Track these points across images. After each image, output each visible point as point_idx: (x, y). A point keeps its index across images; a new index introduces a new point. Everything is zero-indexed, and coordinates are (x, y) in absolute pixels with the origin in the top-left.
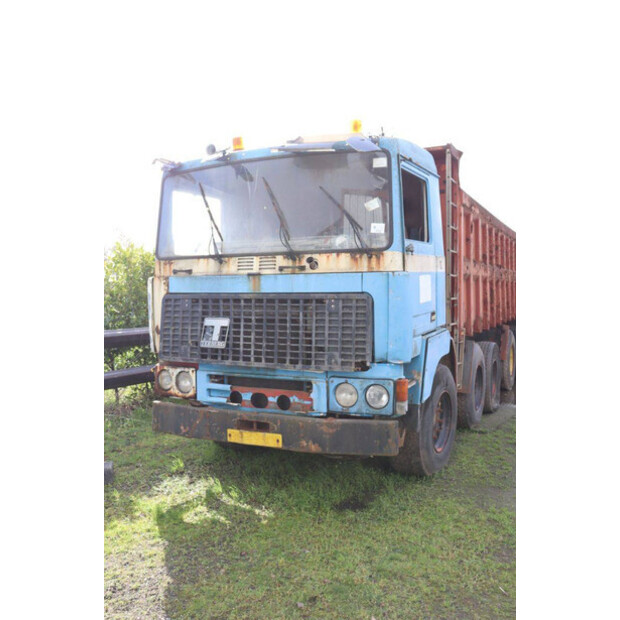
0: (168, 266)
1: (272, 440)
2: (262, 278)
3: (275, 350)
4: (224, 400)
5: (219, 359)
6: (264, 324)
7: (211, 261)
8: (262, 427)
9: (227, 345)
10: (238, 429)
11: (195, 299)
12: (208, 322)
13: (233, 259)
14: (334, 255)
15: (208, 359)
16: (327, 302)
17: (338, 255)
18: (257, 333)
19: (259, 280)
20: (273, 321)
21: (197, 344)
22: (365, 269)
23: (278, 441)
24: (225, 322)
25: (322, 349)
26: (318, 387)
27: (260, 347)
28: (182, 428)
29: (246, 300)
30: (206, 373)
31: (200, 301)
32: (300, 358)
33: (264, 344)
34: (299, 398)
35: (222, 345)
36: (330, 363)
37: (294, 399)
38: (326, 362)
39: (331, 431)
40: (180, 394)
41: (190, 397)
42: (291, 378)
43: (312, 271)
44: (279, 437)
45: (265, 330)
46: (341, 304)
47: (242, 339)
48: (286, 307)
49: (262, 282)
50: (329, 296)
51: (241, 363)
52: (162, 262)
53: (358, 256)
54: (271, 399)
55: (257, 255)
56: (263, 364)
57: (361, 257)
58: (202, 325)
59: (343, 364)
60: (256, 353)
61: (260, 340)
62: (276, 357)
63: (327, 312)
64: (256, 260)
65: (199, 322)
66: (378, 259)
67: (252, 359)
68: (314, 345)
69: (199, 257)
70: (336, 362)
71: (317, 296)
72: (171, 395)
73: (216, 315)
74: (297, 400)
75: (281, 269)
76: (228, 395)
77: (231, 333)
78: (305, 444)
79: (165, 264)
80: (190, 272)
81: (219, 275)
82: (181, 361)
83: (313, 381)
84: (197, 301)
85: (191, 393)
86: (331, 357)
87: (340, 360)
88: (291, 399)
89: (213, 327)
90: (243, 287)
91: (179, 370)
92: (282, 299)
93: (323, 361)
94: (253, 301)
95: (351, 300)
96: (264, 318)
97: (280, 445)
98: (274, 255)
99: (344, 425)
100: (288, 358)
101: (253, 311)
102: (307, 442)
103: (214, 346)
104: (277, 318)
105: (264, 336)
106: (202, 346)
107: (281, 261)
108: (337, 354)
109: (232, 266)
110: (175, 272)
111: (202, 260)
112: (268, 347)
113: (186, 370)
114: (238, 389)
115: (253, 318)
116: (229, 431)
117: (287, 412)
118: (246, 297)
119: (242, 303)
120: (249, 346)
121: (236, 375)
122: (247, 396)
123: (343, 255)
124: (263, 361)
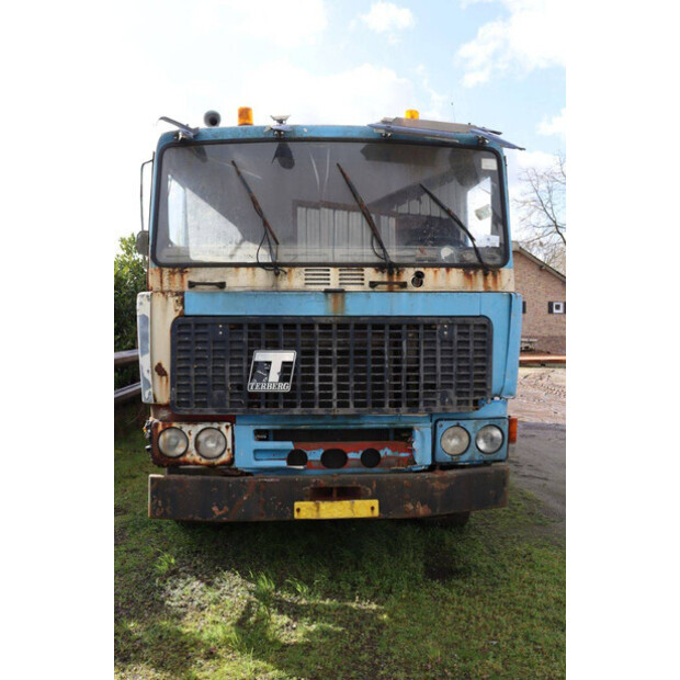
0: (177, 277)
1: (365, 508)
2: (347, 295)
3: (369, 391)
4: (284, 464)
5: (281, 407)
6: (352, 357)
7: (260, 271)
8: (347, 493)
9: (293, 387)
10: (311, 500)
11: (236, 324)
12: (260, 356)
13: (297, 270)
14: (443, 270)
15: (263, 408)
16: (439, 327)
17: (448, 271)
18: (339, 370)
19: (343, 298)
20: (364, 352)
21: (241, 387)
22: (482, 289)
23: (373, 508)
24: (290, 356)
25: (433, 386)
26: (422, 434)
27: (346, 387)
28: (215, 509)
29: (322, 326)
30: (252, 428)
31: (246, 327)
32: (404, 400)
33: (352, 384)
34: (394, 451)
35: (285, 387)
36: (443, 403)
37: (385, 452)
38: (438, 402)
39: (444, 486)
40: (204, 461)
41: (223, 464)
42: (385, 426)
43: (416, 289)
44: (375, 503)
45: (351, 365)
46: (456, 331)
47: (317, 379)
48: (383, 334)
49: (347, 301)
50: (442, 320)
51: (317, 410)
52: (166, 271)
53: (472, 272)
54: (351, 455)
55: (335, 265)
56: (351, 410)
57: (475, 274)
58: (250, 361)
59: (459, 403)
60: (339, 396)
61: (346, 379)
62: (370, 400)
63: (438, 340)
64: (334, 273)
65: (245, 357)
66: (495, 277)
67: (335, 404)
68: (422, 382)
69: (238, 265)
70: (451, 402)
71: (426, 321)
72: (187, 463)
73: (274, 346)
74: (389, 452)
75: (373, 284)
76: (286, 456)
77: (299, 370)
78: (411, 507)
79: (173, 273)
80: (222, 285)
81: (274, 291)
82: (214, 413)
83: (416, 426)
84: (240, 326)
85: (225, 457)
86: (444, 395)
87: (455, 399)
88: (382, 453)
89: (270, 363)
90: (317, 308)
91: (200, 427)
92: (378, 324)
93: (434, 402)
94: (335, 327)
95: (468, 326)
96: (352, 349)
97: (376, 513)
98: (361, 266)
99: (459, 477)
100: (387, 400)
101: (335, 340)
102: (414, 505)
103: (271, 388)
104: (370, 349)
105: (351, 373)
106: (251, 390)
107: (370, 274)
108: (452, 392)
109: (297, 280)
110: (192, 285)
111: (243, 270)
112: (356, 387)
113: (216, 425)
114: (302, 446)
115: (335, 349)
116: (297, 505)
117: (375, 470)
118: (323, 321)
119: (317, 330)
120: (330, 387)
121: (303, 427)
122: (315, 455)
123: (454, 271)
124: (352, 405)
